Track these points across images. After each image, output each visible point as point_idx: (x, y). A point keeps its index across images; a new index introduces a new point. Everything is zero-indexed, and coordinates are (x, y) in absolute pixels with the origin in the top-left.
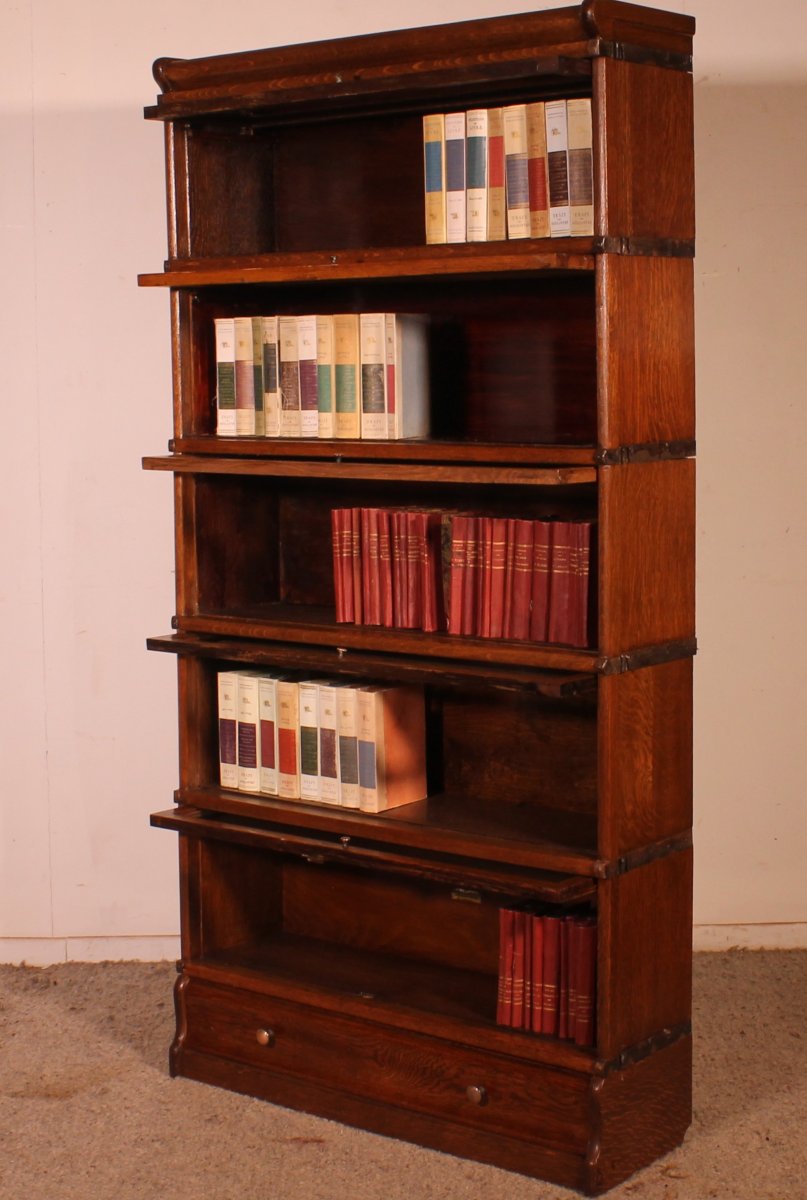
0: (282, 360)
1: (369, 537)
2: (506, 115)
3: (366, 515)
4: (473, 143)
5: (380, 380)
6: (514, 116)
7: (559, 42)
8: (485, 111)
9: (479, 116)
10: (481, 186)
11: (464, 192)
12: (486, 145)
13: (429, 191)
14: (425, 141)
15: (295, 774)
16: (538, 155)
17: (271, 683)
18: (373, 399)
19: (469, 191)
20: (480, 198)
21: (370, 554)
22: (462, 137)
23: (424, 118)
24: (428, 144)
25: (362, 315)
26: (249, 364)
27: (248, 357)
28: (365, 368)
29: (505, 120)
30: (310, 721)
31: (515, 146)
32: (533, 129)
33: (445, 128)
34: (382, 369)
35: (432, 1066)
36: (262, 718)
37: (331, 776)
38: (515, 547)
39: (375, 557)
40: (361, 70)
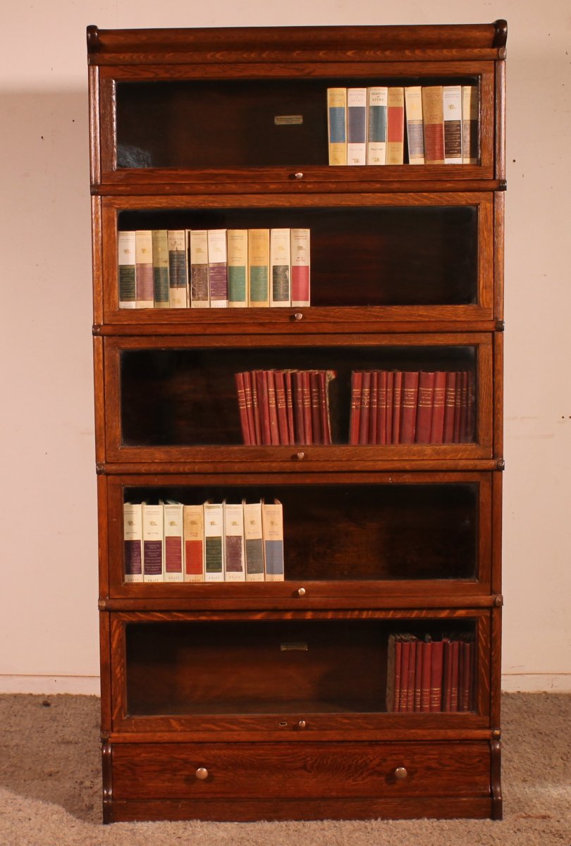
0: (192, 263)
1: (268, 391)
3: (265, 375)
4: (377, 110)
5: (286, 277)
6: (414, 94)
8: (386, 88)
9: (381, 92)
10: (382, 141)
11: (364, 145)
12: (386, 112)
13: (334, 141)
14: (329, 106)
15: (202, 573)
16: (437, 122)
17: (177, 508)
18: (281, 291)
19: (372, 145)
20: (381, 149)
21: (269, 404)
22: (364, 104)
23: (330, 91)
24: (333, 110)
25: (273, 230)
26: (150, 266)
27: (148, 259)
28: (275, 268)
30: (213, 532)
31: (415, 114)
32: (429, 106)
33: (343, 99)
34: (288, 269)
35: (357, 762)
36: (166, 535)
37: (238, 571)
38: (402, 392)
39: (273, 406)
40: (298, 52)
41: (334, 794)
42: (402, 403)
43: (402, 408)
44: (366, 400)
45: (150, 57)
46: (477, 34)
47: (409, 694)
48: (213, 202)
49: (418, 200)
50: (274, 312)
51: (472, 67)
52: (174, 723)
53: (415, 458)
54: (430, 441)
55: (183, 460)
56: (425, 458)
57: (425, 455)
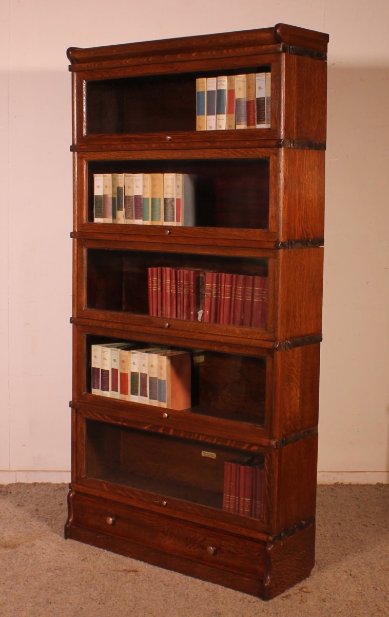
0: (126, 195)
1: (166, 281)
2: (236, 79)
3: (164, 270)
4: (220, 92)
5: (173, 206)
6: (240, 80)
7: (262, 45)
8: (226, 77)
9: (223, 80)
10: (224, 114)
11: (215, 116)
12: (226, 93)
13: (198, 115)
14: (197, 91)
15: (128, 394)
16: (251, 99)
17: (117, 351)
18: (169, 215)
19: (218, 115)
20: (223, 119)
21: (166, 289)
22: (215, 89)
23: (197, 80)
24: (198, 92)
25: (165, 174)
26: (110, 196)
27: (109, 193)
28: (166, 200)
29: (236, 81)
30: (135, 369)
31: (240, 94)
32: (250, 87)
33: (206, 85)
34: (174, 201)
35: (190, 536)
36: (112, 367)
37: (145, 396)
38: (236, 288)
39: (168, 291)
40: (167, 56)
41: (177, 554)
42: (235, 297)
43: (235, 300)
44: (214, 292)
45: (96, 65)
46: (264, 35)
47: (231, 499)
48: (129, 156)
49: (234, 154)
50: (158, 228)
51: (266, 59)
52: (105, 487)
53: (228, 335)
54: (251, 325)
55: (111, 320)
56: (236, 335)
57: (235, 333)
